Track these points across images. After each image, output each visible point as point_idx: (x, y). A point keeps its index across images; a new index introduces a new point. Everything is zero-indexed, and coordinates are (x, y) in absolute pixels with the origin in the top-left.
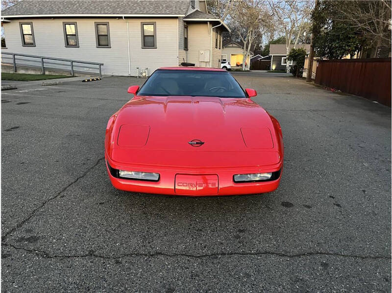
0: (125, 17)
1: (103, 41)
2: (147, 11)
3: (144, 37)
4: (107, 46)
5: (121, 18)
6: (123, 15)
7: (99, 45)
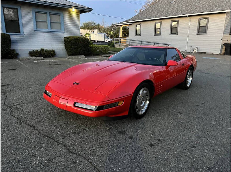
0: (188, 16)
1: (174, 31)
2: (204, 11)
3: (200, 27)
4: (176, 34)
5: (186, 16)
6: (187, 15)
7: (172, 33)
